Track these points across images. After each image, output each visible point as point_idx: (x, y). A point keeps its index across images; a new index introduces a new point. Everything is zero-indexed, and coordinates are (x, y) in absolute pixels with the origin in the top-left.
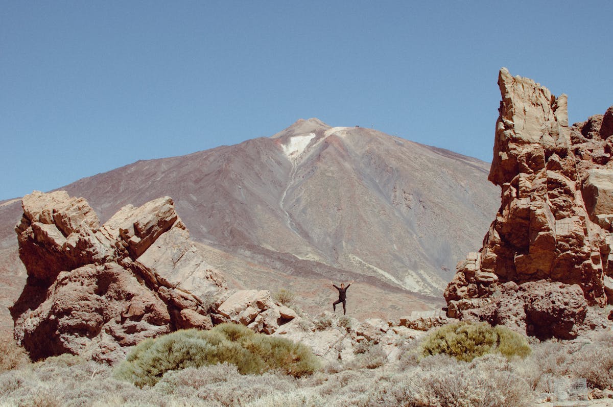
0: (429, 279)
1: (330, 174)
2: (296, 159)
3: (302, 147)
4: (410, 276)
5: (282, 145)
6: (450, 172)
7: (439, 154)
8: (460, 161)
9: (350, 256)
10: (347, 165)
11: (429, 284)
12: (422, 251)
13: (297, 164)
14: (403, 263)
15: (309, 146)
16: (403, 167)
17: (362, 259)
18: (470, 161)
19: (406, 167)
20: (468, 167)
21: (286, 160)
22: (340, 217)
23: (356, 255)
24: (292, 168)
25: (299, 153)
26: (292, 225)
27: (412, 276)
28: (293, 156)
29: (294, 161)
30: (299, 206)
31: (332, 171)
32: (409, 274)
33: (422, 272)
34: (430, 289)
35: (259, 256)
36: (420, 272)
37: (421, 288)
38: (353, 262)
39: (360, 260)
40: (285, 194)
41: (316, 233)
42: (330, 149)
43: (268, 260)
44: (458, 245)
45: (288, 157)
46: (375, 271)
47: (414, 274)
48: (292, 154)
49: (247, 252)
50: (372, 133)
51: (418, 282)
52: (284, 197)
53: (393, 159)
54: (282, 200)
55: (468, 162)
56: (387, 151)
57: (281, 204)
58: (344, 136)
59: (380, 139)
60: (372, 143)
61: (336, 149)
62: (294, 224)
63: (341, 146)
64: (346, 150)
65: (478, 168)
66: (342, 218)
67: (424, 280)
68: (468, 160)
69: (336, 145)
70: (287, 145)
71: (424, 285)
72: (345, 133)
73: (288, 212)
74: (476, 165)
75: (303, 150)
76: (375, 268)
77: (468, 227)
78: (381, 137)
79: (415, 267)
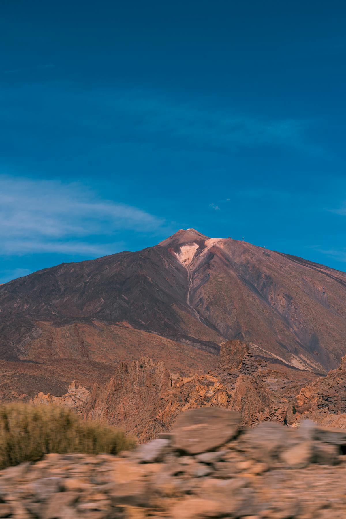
0: (308, 362)
1: (221, 280)
2: (189, 265)
3: (191, 256)
4: (294, 359)
5: (175, 253)
6: (309, 279)
7: (296, 262)
8: (313, 268)
9: (250, 344)
10: (232, 272)
11: (308, 364)
12: (298, 340)
13: (191, 270)
14: (287, 349)
15: (197, 255)
16: (274, 274)
17: (259, 346)
18: (321, 268)
19: (276, 274)
20: (320, 273)
21: (181, 266)
22: (236, 314)
23: (255, 344)
24: (188, 273)
25: (190, 261)
26: (201, 320)
27: (296, 359)
28: (186, 263)
29: (188, 267)
30: (203, 305)
31: (221, 277)
32: (294, 357)
33: (302, 356)
34: (310, 368)
35: (198, 344)
36: (300, 356)
37: (304, 367)
38: (254, 348)
39: (258, 347)
40: (189, 295)
41: (221, 325)
42: (215, 259)
43: (204, 347)
44: (324, 336)
45: (182, 264)
46: (270, 355)
47: (296, 357)
48: (185, 261)
49: (187, 341)
50: (245, 245)
51: (301, 363)
52: (188, 297)
53: (265, 268)
54: (188, 300)
55: (319, 269)
56: (259, 260)
57: (188, 302)
58: (222, 247)
59: (251, 250)
60: (246, 254)
61: (220, 259)
62: (203, 319)
63: (223, 256)
64: (227, 259)
65: (327, 275)
66: (237, 315)
67: (305, 362)
68: (319, 267)
69: (219, 255)
70: (179, 253)
71: (305, 365)
72: (223, 244)
73: (196, 310)
74: (326, 271)
75: (192, 258)
76: (270, 353)
77: (329, 323)
78: (252, 249)
79: (296, 352)
